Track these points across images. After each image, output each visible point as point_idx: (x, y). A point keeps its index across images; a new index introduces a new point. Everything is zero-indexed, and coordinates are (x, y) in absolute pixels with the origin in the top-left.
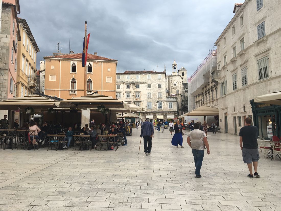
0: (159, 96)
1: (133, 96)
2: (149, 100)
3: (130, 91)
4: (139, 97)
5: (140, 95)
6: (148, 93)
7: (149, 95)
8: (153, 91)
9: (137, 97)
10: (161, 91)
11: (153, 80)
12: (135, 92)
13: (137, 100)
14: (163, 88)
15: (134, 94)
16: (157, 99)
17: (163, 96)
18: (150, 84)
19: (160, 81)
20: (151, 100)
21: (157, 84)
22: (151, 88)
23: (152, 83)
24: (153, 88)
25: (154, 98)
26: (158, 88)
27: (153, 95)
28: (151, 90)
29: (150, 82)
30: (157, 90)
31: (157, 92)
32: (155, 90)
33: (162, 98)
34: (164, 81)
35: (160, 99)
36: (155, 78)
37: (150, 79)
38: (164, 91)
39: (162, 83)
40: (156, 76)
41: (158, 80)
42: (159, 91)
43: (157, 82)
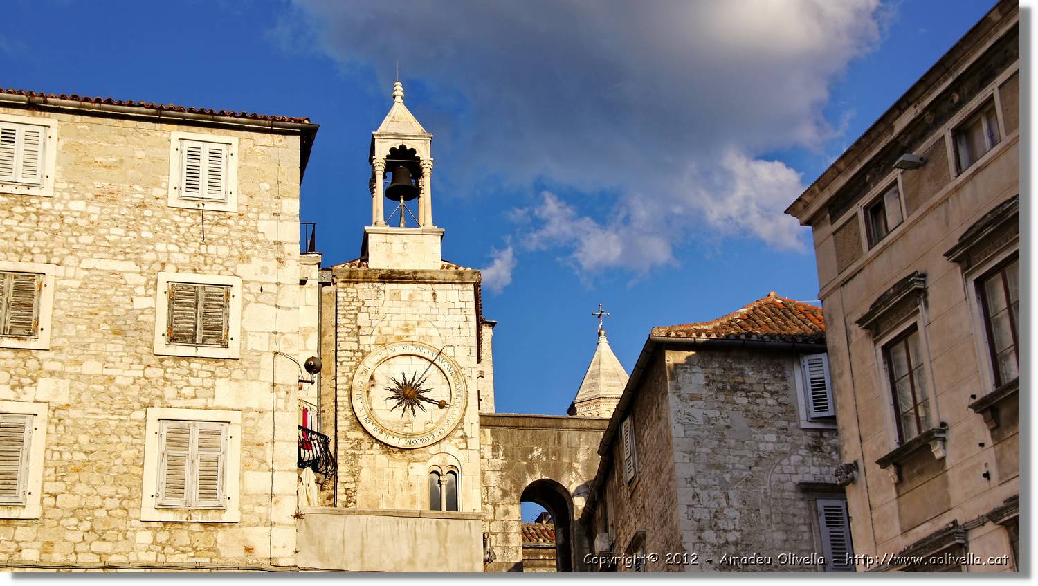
0: (175, 487)
8: (63, 399)
10: (225, 392)
11: (78, 206)
14: (254, 343)
16: (145, 538)
17: (258, 481)
18: (17, 274)
19: (204, 239)
20: (16, 559)
21: (163, 277)
22: (30, 344)
23: (70, 260)
24: (69, 329)
25: (74, 521)
26: (162, 347)
27: (66, 456)
28: (32, 364)
29: (24, 237)
30: (143, 382)
31: (146, 406)
32: (112, 379)
33: (225, 518)
34: (277, 243)
35: (183, 536)
36: (125, 187)
37: (33, 191)
38: (281, 404)
39: (246, 270)
40: (140, 154)
41: (177, 218)
42: (183, 391)
43: (148, 242)
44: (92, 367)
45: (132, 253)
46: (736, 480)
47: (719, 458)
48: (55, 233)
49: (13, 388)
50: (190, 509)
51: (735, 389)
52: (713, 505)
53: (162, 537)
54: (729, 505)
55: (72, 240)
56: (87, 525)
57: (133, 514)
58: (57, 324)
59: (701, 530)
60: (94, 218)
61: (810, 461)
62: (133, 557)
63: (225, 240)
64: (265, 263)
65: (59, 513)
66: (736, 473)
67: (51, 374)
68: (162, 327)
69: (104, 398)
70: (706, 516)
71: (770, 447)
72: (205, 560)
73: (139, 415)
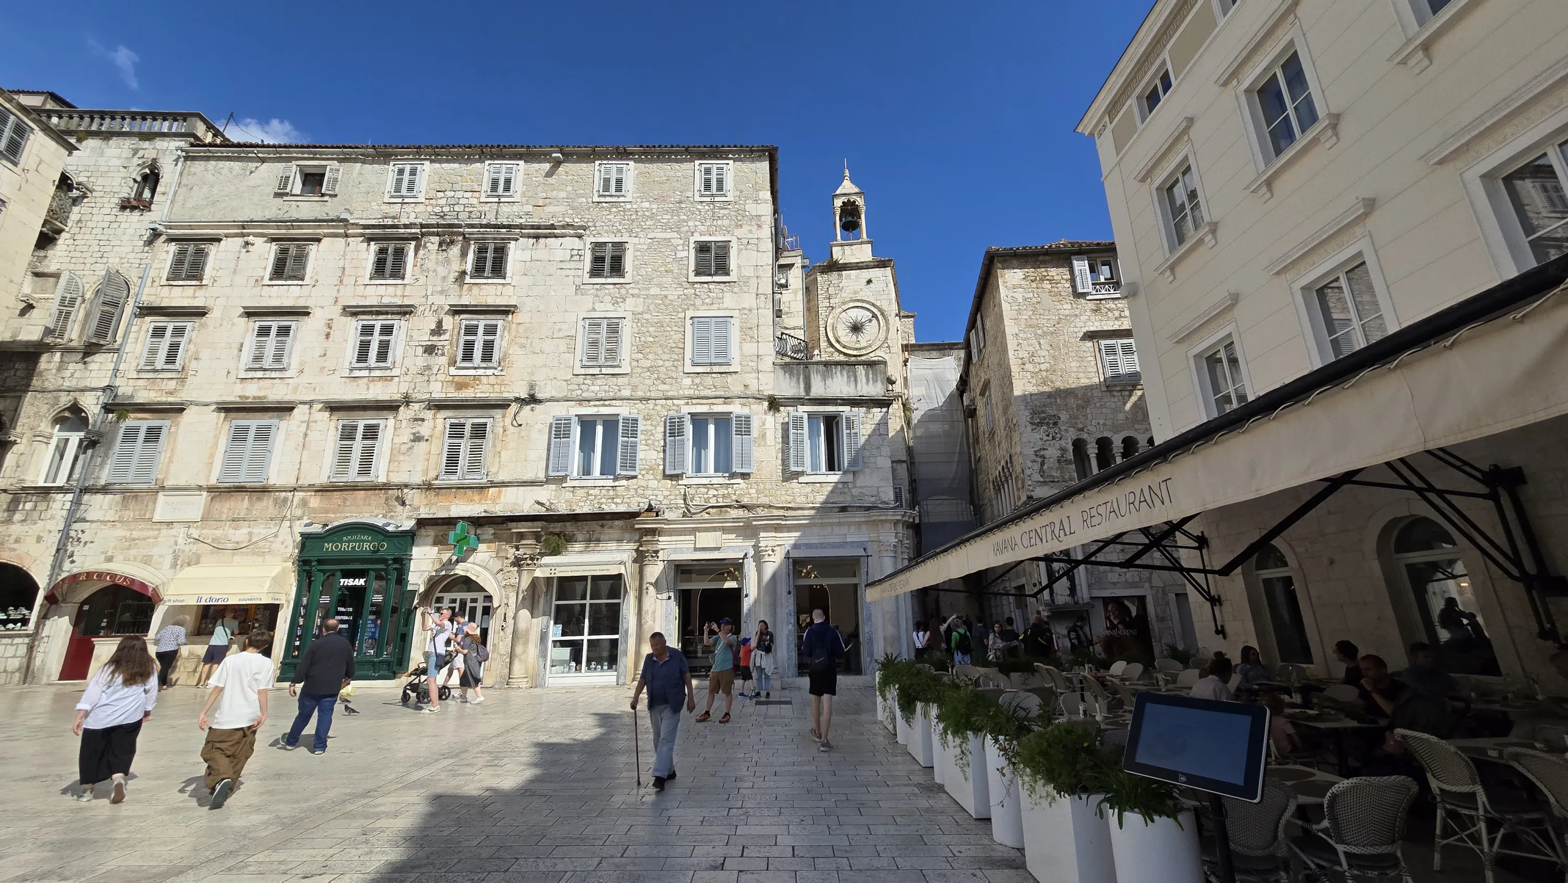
0: (703, 355)
1: (430, 350)
2: (596, 388)
3: (407, 302)
4: (487, 356)
5: (500, 343)
6: (594, 324)
7: (594, 344)
8: (640, 309)
9: (468, 355)
10: (729, 300)
11: (647, 205)
12: (456, 311)
13: (467, 394)
14: (746, 272)
15: (438, 330)
16: (687, 381)
17: (750, 348)
18: (614, 244)
19: (715, 217)
20: (618, 395)
21: (692, 240)
22: (621, 280)
23: (641, 235)
24: (643, 272)
25: (649, 374)
26: (693, 278)
27: (643, 339)
28: (623, 291)
29: (617, 224)
30: (683, 297)
31: (684, 311)
32: (666, 296)
33: (731, 369)
34: (756, 216)
35: (708, 380)
36: (670, 193)
37: (621, 199)
38: (762, 305)
39: (738, 232)
40: (679, 174)
41: (700, 207)
42: (707, 301)
43: (684, 221)
44: (654, 291)
45: (677, 228)
46: (1045, 334)
47: (1034, 322)
48: (633, 221)
49: (613, 304)
50: (711, 364)
51: (1042, 280)
52: (1031, 349)
53: (697, 381)
54: (1041, 349)
55: (643, 223)
56: (656, 376)
57: (681, 369)
58: (636, 268)
59: (1024, 364)
60: (654, 211)
61: (1093, 318)
62: (681, 392)
63: (728, 217)
64: (751, 228)
65: (639, 370)
66: (1045, 329)
67: (633, 295)
68: (692, 267)
69: (662, 307)
70: (1026, 355)
71: (1067, 312)
72: (721, 393)
73: (682, 315)
